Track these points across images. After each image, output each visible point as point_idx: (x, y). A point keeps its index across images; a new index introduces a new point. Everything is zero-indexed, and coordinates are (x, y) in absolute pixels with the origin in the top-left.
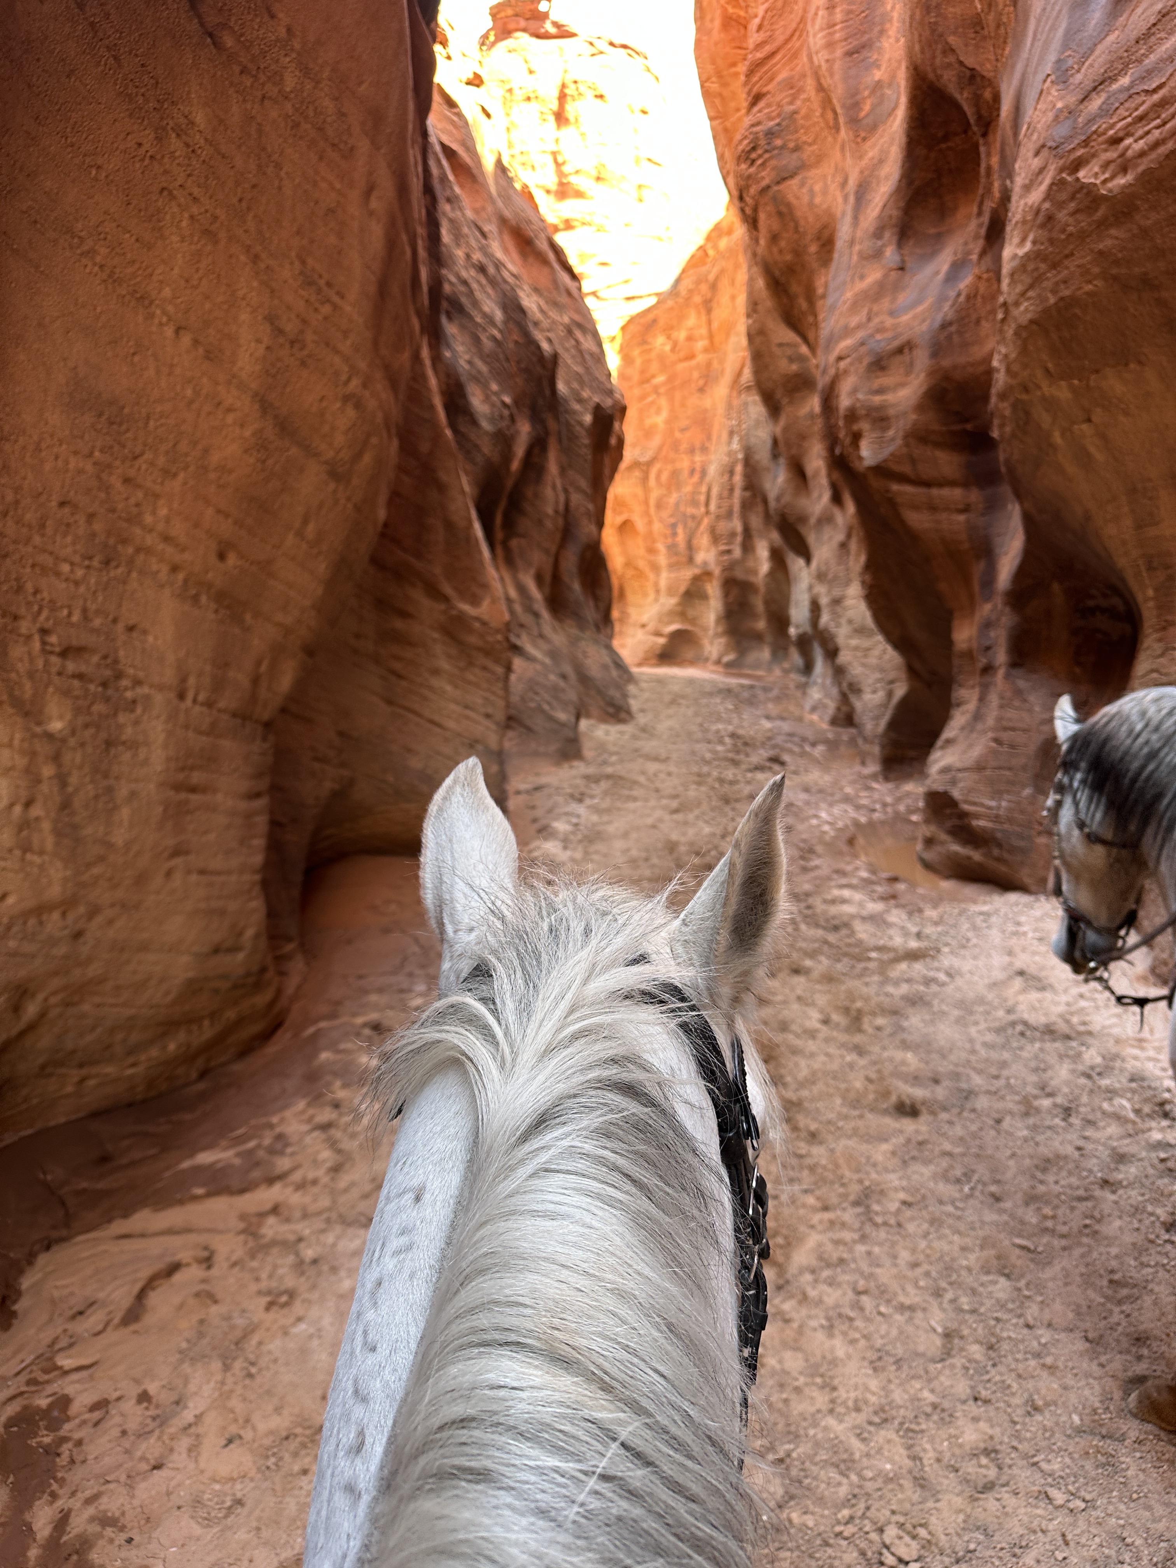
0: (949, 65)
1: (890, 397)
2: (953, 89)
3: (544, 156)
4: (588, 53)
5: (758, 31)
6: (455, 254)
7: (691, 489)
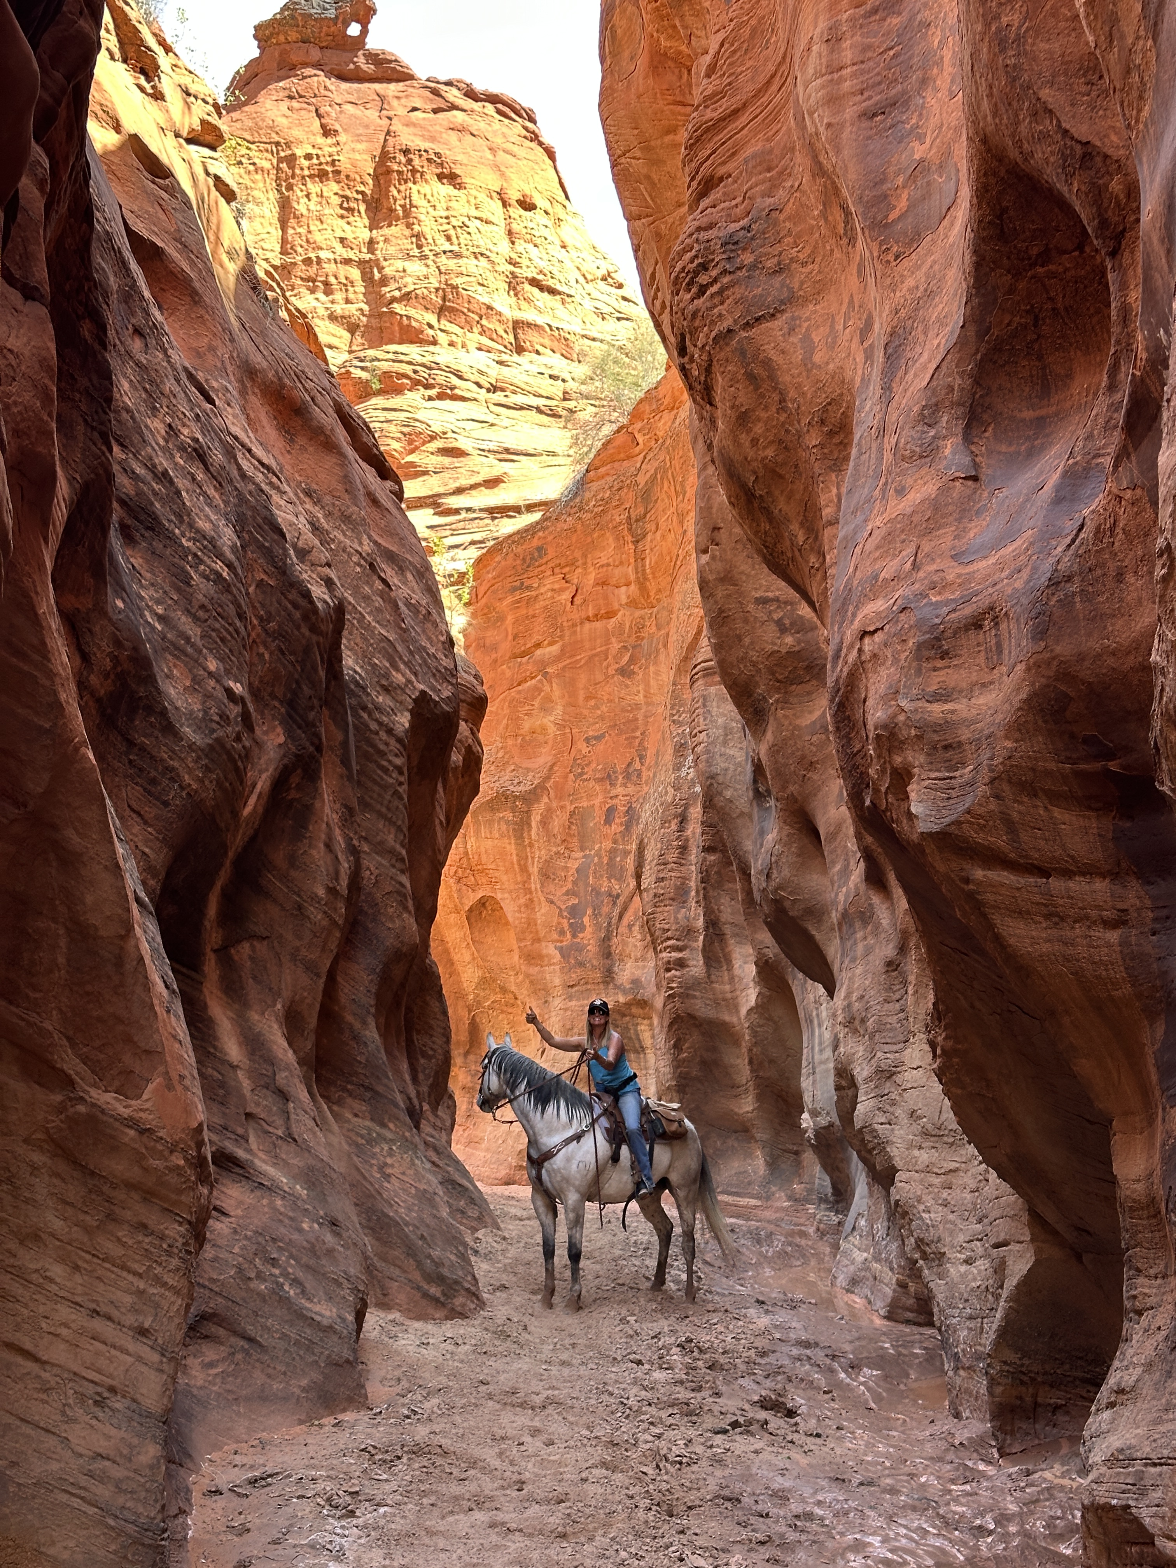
0: (1044, 136)
1: (960, 707)
2: (1053, 176)
3: (347, 268)
4: (429, 107)
5: (708, 76)
6: (147, 426)
7: (608, 845)
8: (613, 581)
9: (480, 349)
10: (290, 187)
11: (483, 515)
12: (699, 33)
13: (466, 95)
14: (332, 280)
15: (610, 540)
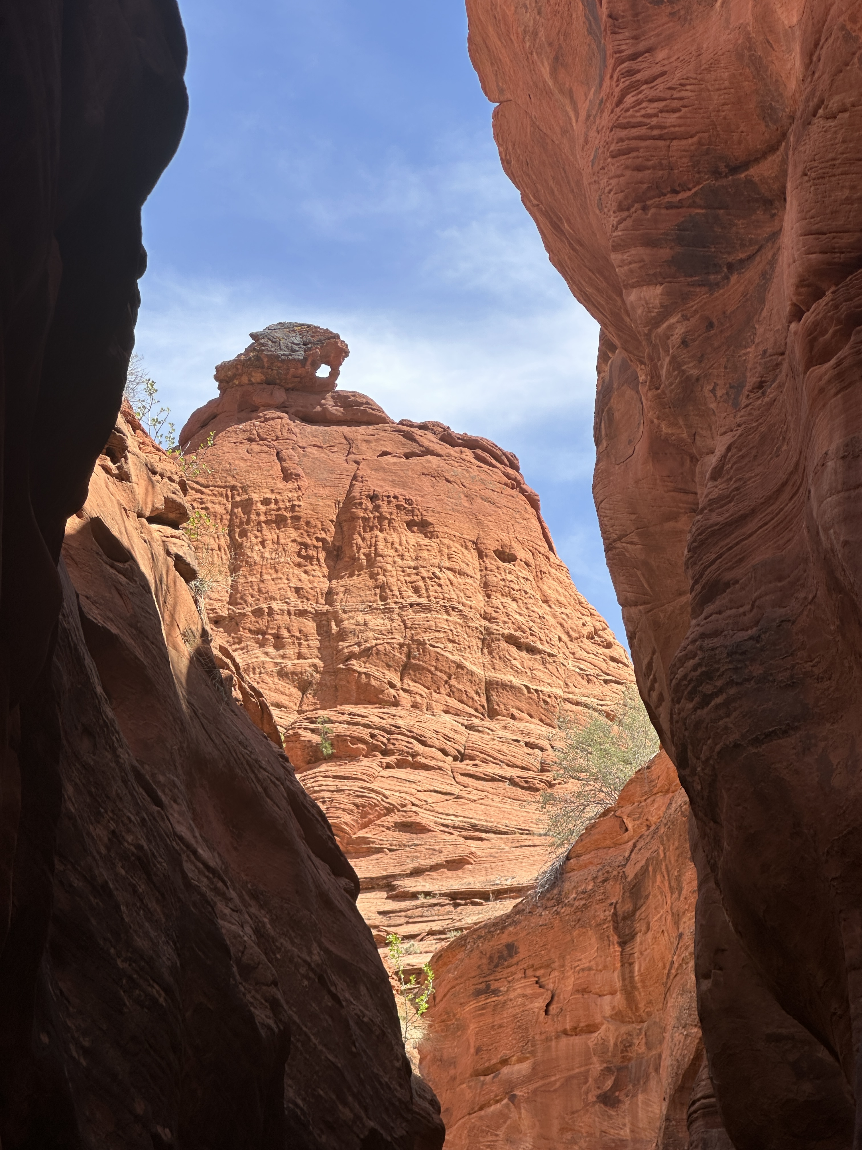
3: (302, 620)
4: (401, 451)
5: (713, 478)
6: (89, 834)
8: (596, 988)
9: (447, 712)
10: (244, 534)
11: (444, 900)
12: (704, 433)
13: (441, 439)
14: (284, 633)
15: (592, 941)
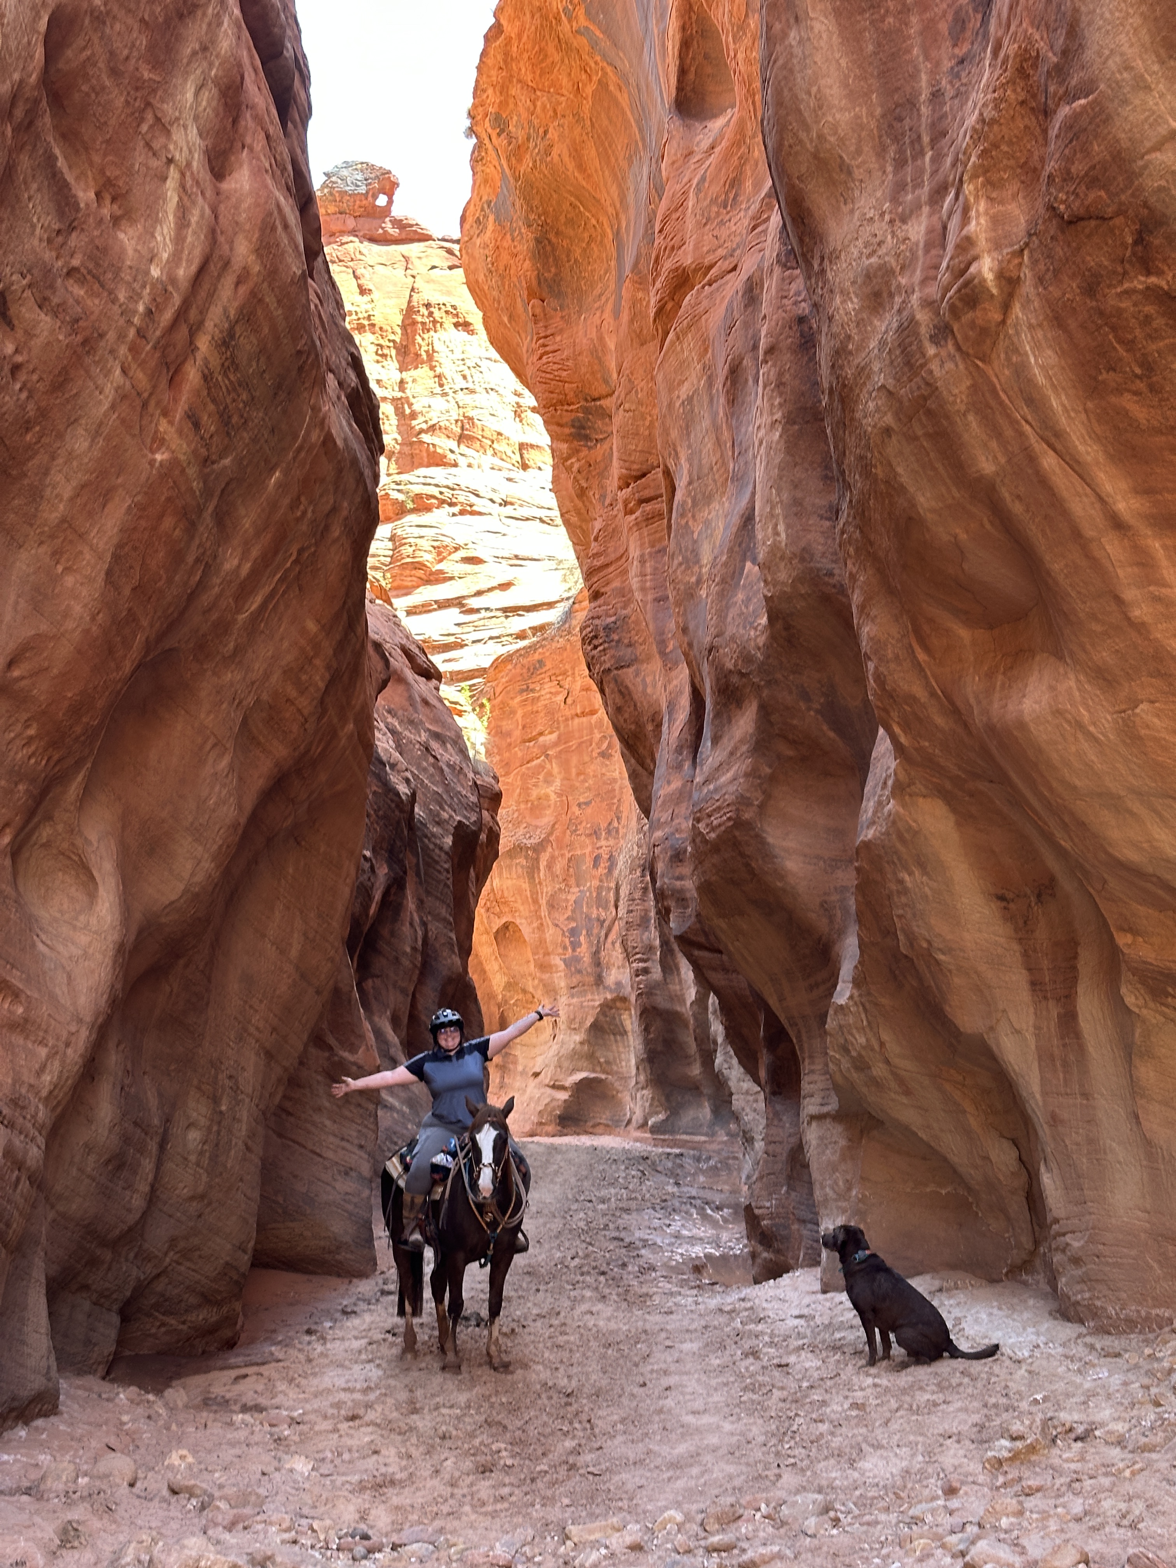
4: (447, 264)
7: (596, 883)
9: (493, 469)
11: (499, 614)
